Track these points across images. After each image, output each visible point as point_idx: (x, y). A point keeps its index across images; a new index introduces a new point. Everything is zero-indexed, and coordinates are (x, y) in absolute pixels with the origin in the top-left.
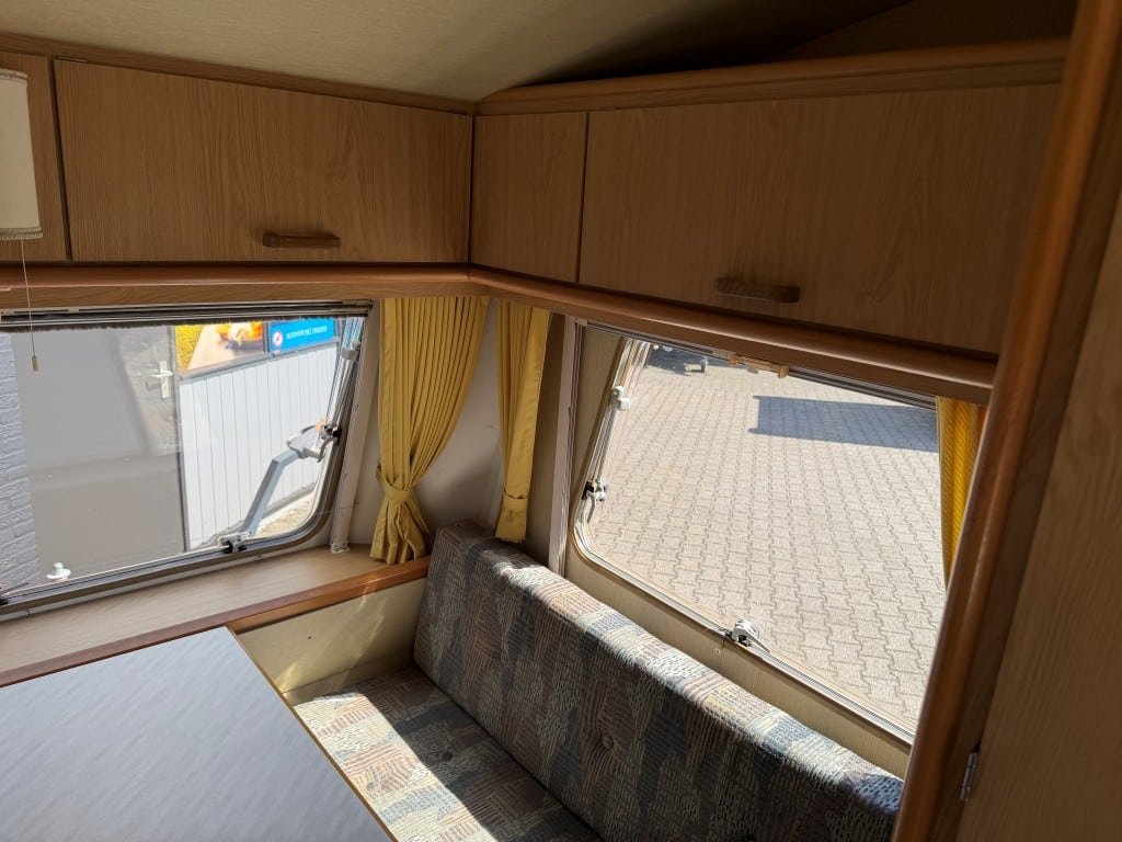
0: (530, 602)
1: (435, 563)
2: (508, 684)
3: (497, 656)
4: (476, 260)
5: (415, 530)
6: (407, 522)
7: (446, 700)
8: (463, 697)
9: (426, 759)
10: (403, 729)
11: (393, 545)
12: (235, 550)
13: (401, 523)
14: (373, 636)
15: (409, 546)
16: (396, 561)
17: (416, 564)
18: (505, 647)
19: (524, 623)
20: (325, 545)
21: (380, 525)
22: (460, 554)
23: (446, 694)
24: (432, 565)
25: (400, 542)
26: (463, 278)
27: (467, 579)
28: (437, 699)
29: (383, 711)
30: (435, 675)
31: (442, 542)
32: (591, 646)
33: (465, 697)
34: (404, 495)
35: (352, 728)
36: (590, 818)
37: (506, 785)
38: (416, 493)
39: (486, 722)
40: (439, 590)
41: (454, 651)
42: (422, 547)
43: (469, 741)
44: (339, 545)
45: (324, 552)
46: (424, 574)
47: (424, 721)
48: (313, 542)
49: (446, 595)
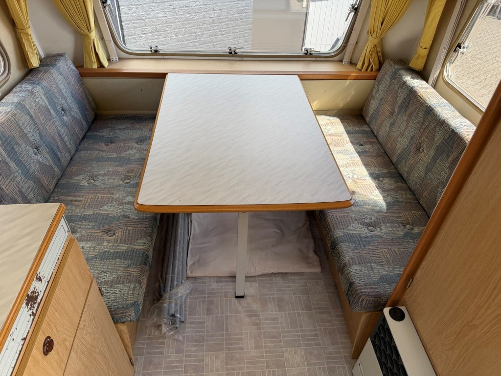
0: (412, 93)
1: (380, 75)
2: (392, 125)
3: (392, 114)
5: (377, 59)
6: (374, 54)
7: (369, 129)
8: (375, 128)
9: (353, 143)
10: (348, 132)
11: (366, 64)
12: (308, 54)
13: (371, 54)
14: (349, 99)
15: (372, 66)
16: (367, 70)
17: (373, 73)
18: (396, 110)
19: (406, 101)
20: (341, 61)
21: (363, 54)
22: (391, 70)
23: (370, 127)
24: (379, 75)
25: (370, 63)
27: (391, 81)
28: (365, 128)
29: (344, 125)
30: (368, 119)
31: (386, 65)
32: (429, 111)
33: (376, 128)
34: (376, 42)
35: (331, 127)
36: (405, 175)
37: (378, 159)
38: (382, 41)
39: (380, 138)
40: (378, 86)
41: (377, 110)
42: (377, 67)
43: (371, 143)
44: (346, 61)
45: (340, 63)
46: (375, 78)
47: (357, 132)
48: (337, 58)
49: (381, 88)
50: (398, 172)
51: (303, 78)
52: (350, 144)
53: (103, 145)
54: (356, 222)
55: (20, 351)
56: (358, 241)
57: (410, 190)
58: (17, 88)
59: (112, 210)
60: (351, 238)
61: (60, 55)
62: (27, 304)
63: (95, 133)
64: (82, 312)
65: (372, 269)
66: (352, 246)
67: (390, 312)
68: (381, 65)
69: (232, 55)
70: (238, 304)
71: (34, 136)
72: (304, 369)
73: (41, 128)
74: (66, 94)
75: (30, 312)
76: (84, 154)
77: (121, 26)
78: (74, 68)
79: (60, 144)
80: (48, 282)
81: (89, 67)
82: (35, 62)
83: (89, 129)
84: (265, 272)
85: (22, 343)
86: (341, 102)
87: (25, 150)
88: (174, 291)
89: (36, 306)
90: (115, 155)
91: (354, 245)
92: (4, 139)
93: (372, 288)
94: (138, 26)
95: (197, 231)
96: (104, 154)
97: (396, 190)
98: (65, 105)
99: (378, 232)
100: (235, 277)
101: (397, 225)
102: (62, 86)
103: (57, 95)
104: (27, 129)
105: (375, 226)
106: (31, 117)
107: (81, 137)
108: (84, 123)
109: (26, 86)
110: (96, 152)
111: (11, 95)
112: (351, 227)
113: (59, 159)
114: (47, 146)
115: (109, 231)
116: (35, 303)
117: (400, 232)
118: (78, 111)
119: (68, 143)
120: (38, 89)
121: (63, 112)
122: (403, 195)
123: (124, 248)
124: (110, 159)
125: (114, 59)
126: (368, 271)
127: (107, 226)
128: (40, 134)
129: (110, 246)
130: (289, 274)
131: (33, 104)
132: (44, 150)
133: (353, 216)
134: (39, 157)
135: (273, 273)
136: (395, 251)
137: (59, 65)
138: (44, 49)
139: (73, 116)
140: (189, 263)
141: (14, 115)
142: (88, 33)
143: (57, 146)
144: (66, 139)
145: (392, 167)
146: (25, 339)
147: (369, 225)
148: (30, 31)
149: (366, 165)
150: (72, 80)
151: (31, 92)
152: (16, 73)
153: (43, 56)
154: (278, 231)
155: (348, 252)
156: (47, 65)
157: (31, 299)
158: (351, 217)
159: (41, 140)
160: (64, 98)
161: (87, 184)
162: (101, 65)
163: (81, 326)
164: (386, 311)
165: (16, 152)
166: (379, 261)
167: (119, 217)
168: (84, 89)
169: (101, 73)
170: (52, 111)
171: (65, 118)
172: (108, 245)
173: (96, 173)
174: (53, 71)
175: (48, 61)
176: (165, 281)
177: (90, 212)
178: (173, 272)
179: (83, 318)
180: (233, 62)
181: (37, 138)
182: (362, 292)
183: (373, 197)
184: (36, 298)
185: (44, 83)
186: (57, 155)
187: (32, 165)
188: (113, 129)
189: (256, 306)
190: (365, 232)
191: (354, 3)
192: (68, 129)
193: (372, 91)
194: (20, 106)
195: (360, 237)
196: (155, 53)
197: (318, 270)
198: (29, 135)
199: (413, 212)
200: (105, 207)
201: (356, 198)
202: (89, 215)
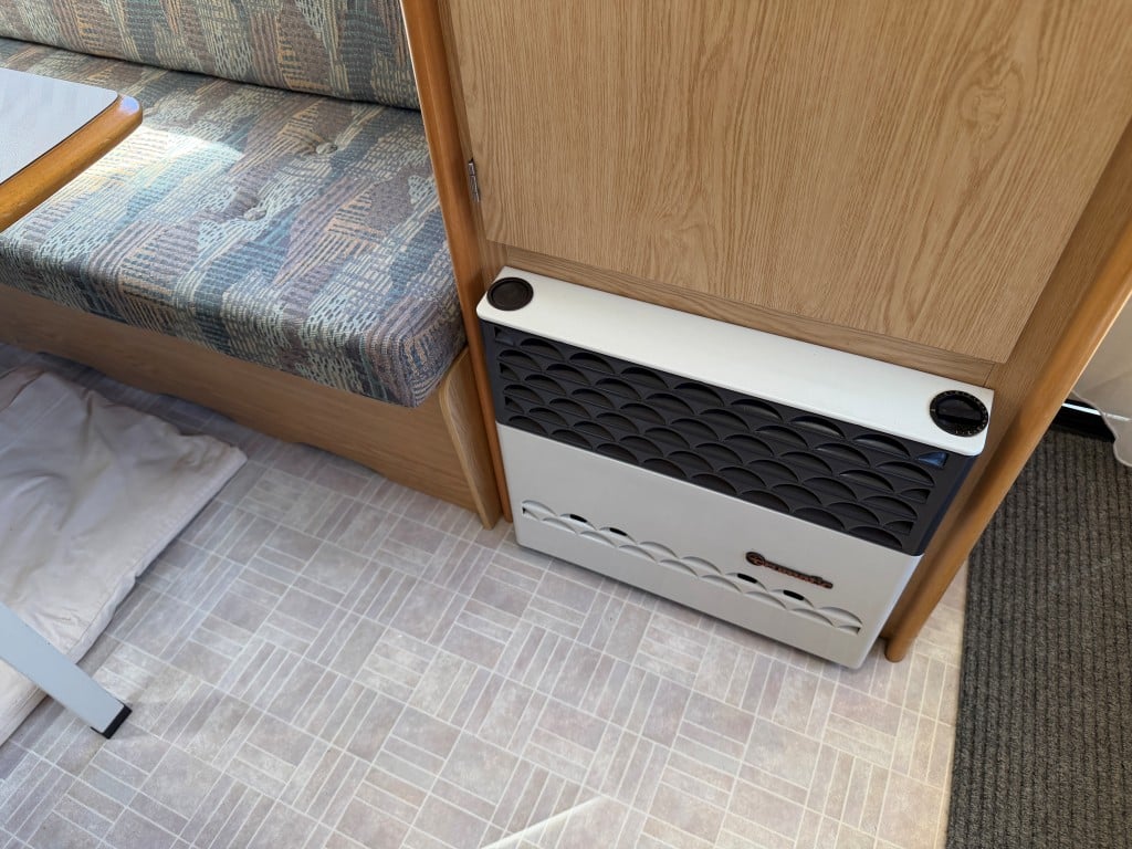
37: (91, 78)
50: (172, 70)
54: (202, 227)
56: (260, 255)
57: (240, 83)
60: (233, 267)
65: (357, 277)
66: (254, 277)
67: (494, 302)
70: (133, 743)
72: (439, 657)
84: (115, 597)
91: (256, 272)
93: (403, 309)
97: (211, 103)
99: (273, 207)
100: (46, 699)
101: (296, 162)
105: (256, 202)
112: (203, 245)
117: (320, 166)
122: (239, 103)
126: (354, 287)
130: (181, 539)
133: (180, 221)
135: (139, 579)
136: (354, 207)
145: (145, 72)
147: (238, 210)
155: (259, 297)
158: (177, 227)
164: (485, 310)
166: (348, 250)
182: (394, 337)
183: (178, 154)
189: (185, 690)
190: (246, 228)
195: (249, 244)
197: (236, 459)
199: (296, 116)
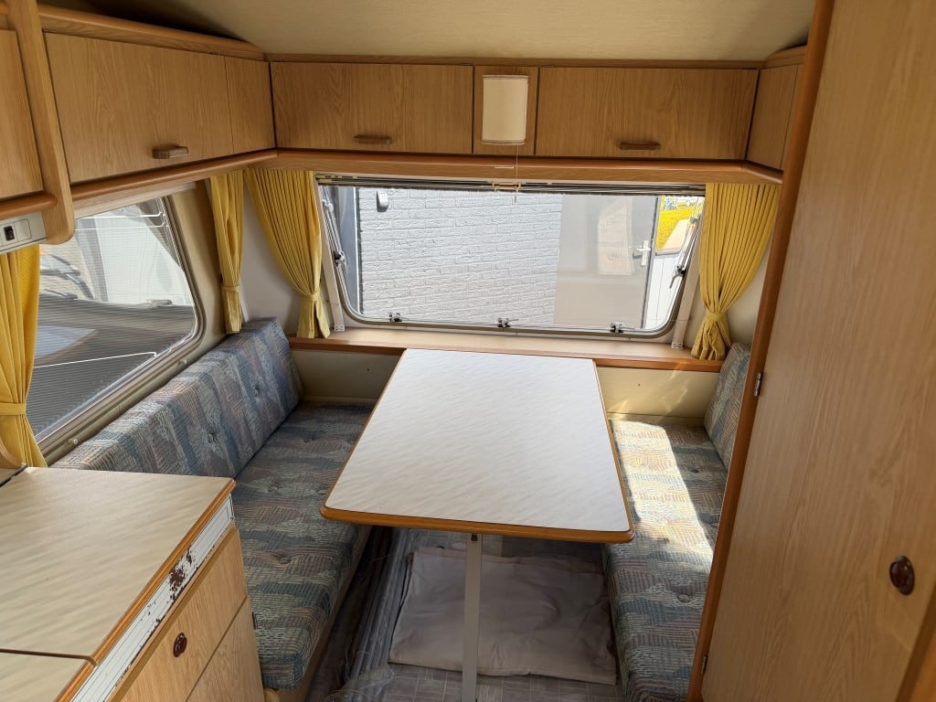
1: (725, 365)
4: (750, 159)
5: (720, 343)
6: (715, 334)
7: (711, 448)
9: (681, 466)
10: (675, 450)
11: (705, 348)
12: (617, 331)
13: (711, 335)
14: (679, 401)
15: (714, 353)
16: (707, 358)
17: (716, 363)
20: (669, 344)
21: (699, 335)
22: (739, 359)
23: (713, 445)
24: (724, 365)
25: (710, 349)
26: (738, 169)
27: (739, 374)
28: (706, 446)
29: (671, 439)
30: (710, 432)
31: (733, 352)
33: (720, 446)
34: (715, 317)
35: (648, 439)
37: (719, 494)
38: (726, 317)
40: (724, 381)
41: (722, 419)
42: (723, 353)
43: (713, 470)
44: (677, 344)
45: (667, 346)
46: (718, 370)
47: (691, 452)
48: (662, 339)
49: (727, 385)
51: (600, 363)
52: (676, 468)
53: (302, 441)
54: (660, 584)
55: (152, 633)
56: (657, 612)
58: (207, 357)
59: (293, 528)
60: (644, 607)
61: (270, 320)
62: (172, 581)
63: (293, 425)
64: (226, 632)
65: (669, 656)
66: (644, 618)
68: (727, 350)
69: (503, 328)
71: (212, 417)
73: (224, 407)
74: (265, 369)
75: (172, 593)
76: (273, 452)
77: (361, 286)
78: (282, 335)
79: (243, 433)
80: (197, 568)
81: (304, 336)
82: (235, 326)
83: (287, 419)
84: (517, 670)
85: (156, 624)
86: (668, 404)
87: (199, 433)
88: (365, 677)
89: (179, 589)
90: (314, 456)
91: (647, 617)
92: (178, 416)
93: (661, 683)
94: (384, 286)
95: (418, 592)
96: (300, 453)
98: (262, 383)
99: (693, 602)
102: (262, 358)
103: (254, 368)
104: (207, 408)
105: (691, 595)
106: (216, 393)
107: (273, 428)
108: (282, 409)
109: (219, 354)
110: (290, 450)
111: (197, 363)
112: (650, 591)
113: (237, 453)
114: (226, 432)
115: (283, 556)
116: (179, 585)
118: (277, 392)
119: (254, 433)
120: (232, 359)
121: (256, 392)
123: (298, 580)
124: (306, 461)
125: (339, 327)
126: (662, 657)
127: (280, 548)
128: (221, 415)
129: (279, 575)
131: (222, 377)
132: (222, 438)
133: (657, 575)
134: (213, 447)
135: (529, 675)
137: (264, 332)
138: (250, 311)
139: (268, 398)
140: (396, 640)
141: (196, 388)
142: (309, 294)
143: (240, 435)
144: (253, 427)
146: (159, 621)
147: (680, 591)
148: (239, 289)
149: (696, 500)
150: (278, 351)
151: (223, 362)
152: (209, 338)
153: (247, 319)
154: (551, 606)
155: (635, 626)
156: (249, 331)
157: (177, 578)
158: (653, 576)
159: (221, 423)
160: (262, 373)
161: (266, 491)
162: (319, 334)
163: (221, 650)
165: (187, 434)
166: (685, 645)
167: (300, 538)
168: (291, 364)
169: (320, 344)
170: (243, 389)
171: (258, 400)
172: (278, 573)
173: (283, 478)
174: (256, 339)
175: (253, 326)
176: (353, 660)
177: (263, 528)
178: (368, 649)
179: (223, 642)
180: (504, 338)
181: (217, 420)
182: (643, 687)
183: (696, 551)
184: (182, 579)
185: (242, 353)
186: (236, 448)
187: (202, 454)
188: (321, 421)
190: (672, 601)
191: (680, 264)
192: (259, 415)
193: (716, 389)
194: (206, 377)
195: (661, 606)
196: (395, 324)
197: (611, 679)
198: (208, 415)
200: (284, 524)
201: (668, 548)
202: (260, 532)
